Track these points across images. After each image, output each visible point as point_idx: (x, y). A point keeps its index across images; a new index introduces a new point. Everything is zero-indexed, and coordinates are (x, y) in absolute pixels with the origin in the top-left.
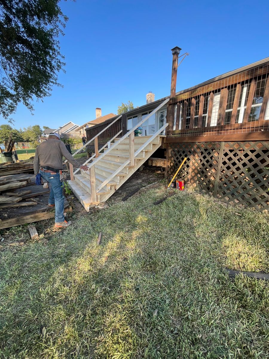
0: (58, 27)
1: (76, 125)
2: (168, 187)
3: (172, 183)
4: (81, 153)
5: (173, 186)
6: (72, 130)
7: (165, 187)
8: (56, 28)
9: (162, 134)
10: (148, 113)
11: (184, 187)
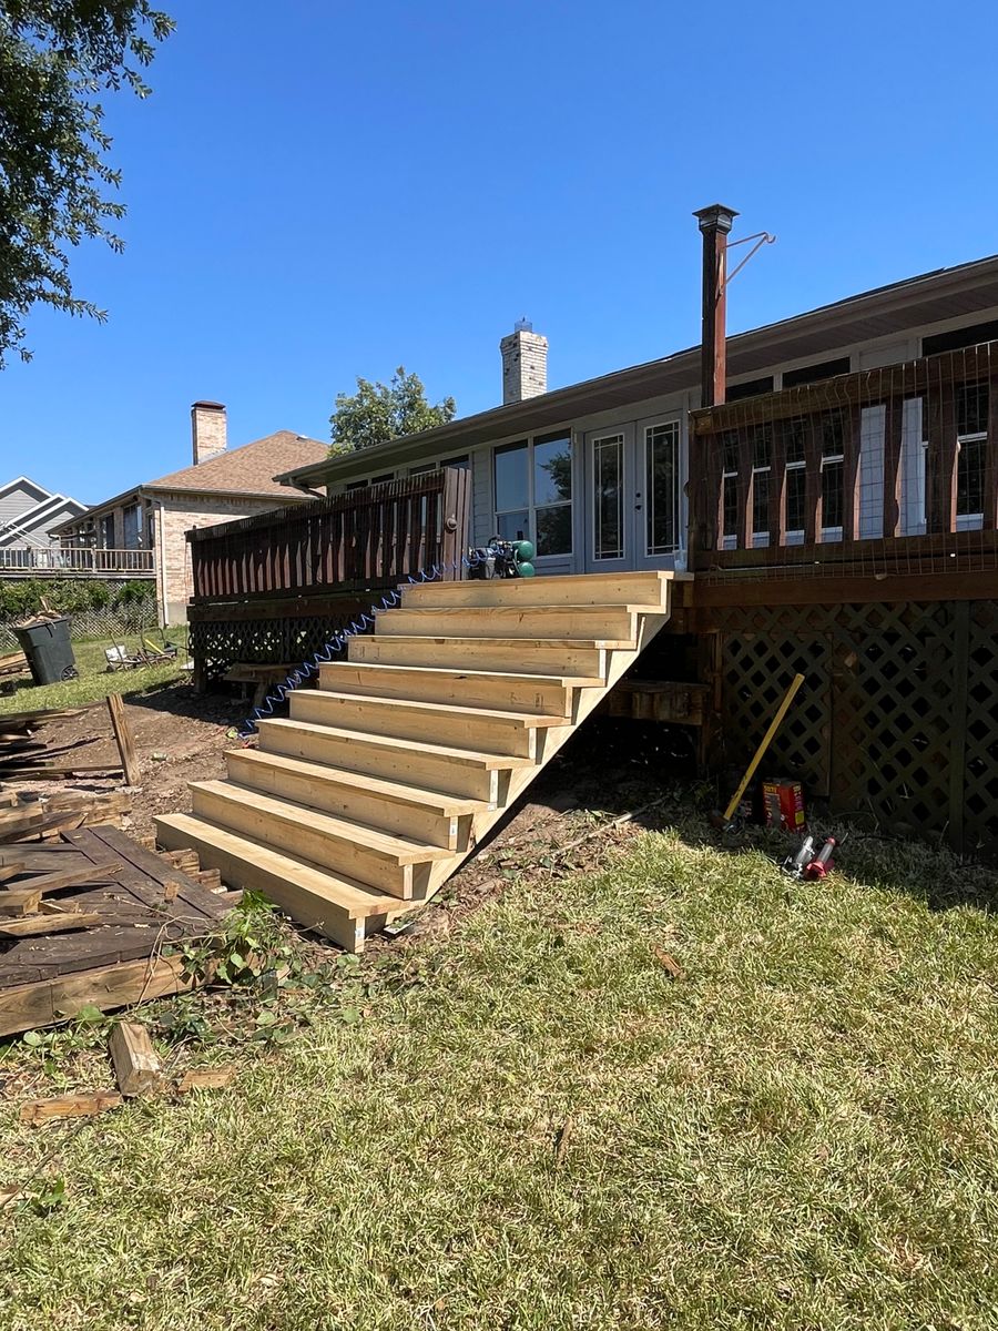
0: (122, 59)
1: (59, 500)
2: (727, 816)
3: (744, 797)
4: (135, 666)
5: (747, 811)
6: (29, 529)
7: (710, 820)
8: (109, 67)
9: (615, 555)
10: (530, 442)
11: (806, 816)
